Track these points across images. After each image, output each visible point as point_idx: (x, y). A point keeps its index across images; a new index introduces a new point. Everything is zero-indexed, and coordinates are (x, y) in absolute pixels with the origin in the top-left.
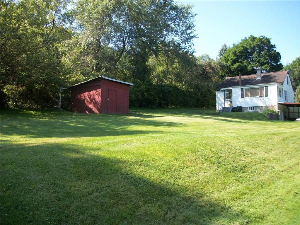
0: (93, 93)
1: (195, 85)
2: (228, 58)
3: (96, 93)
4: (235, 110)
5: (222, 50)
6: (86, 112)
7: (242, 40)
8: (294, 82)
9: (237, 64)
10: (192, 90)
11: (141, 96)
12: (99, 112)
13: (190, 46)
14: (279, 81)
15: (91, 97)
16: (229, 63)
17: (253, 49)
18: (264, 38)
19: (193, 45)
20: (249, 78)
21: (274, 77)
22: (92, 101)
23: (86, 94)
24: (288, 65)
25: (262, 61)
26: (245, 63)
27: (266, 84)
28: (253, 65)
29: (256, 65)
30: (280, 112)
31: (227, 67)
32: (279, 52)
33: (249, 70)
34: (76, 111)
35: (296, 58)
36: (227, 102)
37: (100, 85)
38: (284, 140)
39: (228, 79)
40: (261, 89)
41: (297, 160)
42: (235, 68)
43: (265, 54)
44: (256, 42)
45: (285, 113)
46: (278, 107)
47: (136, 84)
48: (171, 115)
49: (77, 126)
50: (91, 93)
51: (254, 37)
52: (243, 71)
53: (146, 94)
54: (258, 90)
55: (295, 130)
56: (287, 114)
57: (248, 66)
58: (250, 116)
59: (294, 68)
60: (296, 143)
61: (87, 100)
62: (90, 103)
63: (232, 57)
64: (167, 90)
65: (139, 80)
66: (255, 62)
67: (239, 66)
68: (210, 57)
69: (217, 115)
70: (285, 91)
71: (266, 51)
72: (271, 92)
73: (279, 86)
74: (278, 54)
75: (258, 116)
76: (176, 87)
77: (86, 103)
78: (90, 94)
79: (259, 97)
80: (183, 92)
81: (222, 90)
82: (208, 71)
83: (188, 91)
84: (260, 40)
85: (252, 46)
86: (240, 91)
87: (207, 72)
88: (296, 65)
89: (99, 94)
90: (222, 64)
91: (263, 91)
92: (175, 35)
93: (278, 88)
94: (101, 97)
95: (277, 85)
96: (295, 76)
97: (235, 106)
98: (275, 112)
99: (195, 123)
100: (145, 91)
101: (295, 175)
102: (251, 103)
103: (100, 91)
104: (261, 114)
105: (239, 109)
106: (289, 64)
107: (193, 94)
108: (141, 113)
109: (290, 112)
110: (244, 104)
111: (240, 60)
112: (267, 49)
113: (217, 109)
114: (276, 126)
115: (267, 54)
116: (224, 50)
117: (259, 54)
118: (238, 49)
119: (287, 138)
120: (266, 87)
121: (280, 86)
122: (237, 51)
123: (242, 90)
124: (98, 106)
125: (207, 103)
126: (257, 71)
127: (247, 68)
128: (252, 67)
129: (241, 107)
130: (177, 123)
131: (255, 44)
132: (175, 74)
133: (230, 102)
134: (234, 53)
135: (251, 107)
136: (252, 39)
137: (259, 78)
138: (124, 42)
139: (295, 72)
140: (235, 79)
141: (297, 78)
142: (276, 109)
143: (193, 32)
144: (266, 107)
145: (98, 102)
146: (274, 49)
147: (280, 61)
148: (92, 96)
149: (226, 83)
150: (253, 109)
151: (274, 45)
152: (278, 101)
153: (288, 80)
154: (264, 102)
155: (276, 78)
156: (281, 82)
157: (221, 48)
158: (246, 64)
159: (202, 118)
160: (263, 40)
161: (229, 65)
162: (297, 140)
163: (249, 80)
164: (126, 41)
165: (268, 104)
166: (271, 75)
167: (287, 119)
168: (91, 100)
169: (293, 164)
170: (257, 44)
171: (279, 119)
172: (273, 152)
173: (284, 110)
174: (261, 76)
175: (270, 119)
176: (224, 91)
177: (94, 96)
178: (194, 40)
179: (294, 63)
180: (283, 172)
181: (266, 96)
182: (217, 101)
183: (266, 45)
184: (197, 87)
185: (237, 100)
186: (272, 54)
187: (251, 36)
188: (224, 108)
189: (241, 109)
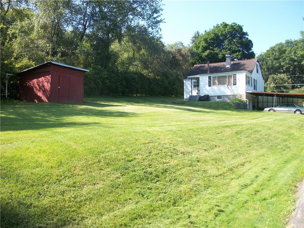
0: (42, 80)
1: (163, 73)
2: (200, 45)
3: (45, 79)
4: (203, 99)
5: (195, 37)
6: (35, 100)
7: (214, 27)
8: (267, 71)
9: (208, 51)
10: (159, 78)
11: (101, 83)
12: (48, 101)
13: (157, 31)
14: (248, 69)
15: (40, 84)
16: (200, 50)
17: (225, 37)
18: (236, 25)
19: (161, 30)
20: (218, 66)
21: (244, 65)
22: (41, 89)
23: (35, 81)
24: (261, 54)
25: (234, 49)
26: (217, 50)
27: (234, 73)
28: (224, 53)
29: (227, 52)
30: (248, 101)
31: (198, 55)
32: (251, 40)
33: (220, 58)
34: (25, 99)
35: (270, 47)
36: (195, 90)
37: (49, 71)
38: (237, 133)
39: (196, 67)
40: (229, 77)
41: (244, 158)
42: (205, 56)
43: (237, 42)
44: (228, 29)
45: (253, 103)
46: (246, 96)
47: (96, 70)
48: (132, 104)
49: (8, 117)
50: (40, 79)
51: (226, 23)
52: (213, 58)
53: (107, 81)
54: (226, 78)
55: (255, 121)
56: (256, 104)
57: (219, 54)
58: (217, 105)
59: (268, 57)
60: (250, 137)
61: (36, 87)
62: (39, 91)
63: (203, 44)
64: (130, 78)
65: (99, 67)
66: (226, 50)
67: (210, 53)
68: (183, 45)
69: (182, 104)
70: (254, 79)
71: (238, 38)
72: (239, 81)
73: (247, 74)
74: (250, 42)
75: (225, 106)
76: (141, 74)
77: (35, 90)
78: (39, 81)
79: (226, 85)
80: (149, 79)
81: (189, 78)
82: (177, 58)
83: (155, 78)
84: (232, 27)
85: (224, 32)
86: (208, 79)
87: (177, 60)
88: (269, 54)
89: (48, 81)
90: (192, 51)
91: (231, 79)
92: (142, 19)
93: (247, 77)
94: (51, 84)
95: (245, 73)
96: (268, 65)
97: (202, 95)
98: (242, 102)
99: (150, 113)
100: (107, 78)
101: (233, 181)
102: (218, 92)
103: (49, 77)
104: (228, 104)
105: (207, 98)
106: (263, 53)
107: (160, 82)
108: (98, 102)
109: (259, 101)
110: (211, 93)
111: (211, 48)
112: (239, 37)
113: (185, 97)
114: (240, 117)
115: (239, 41)
116: (197, 37)
117: (231, 42)
118: (209, 36)
119: (242, 131)
120: (234, 75)
121: (249, 75)
122: (208, 38)
123: (210, 78)
124: (47, 94)
125: (175, 92)
126: (227, 59)
127: (218, 56)
128: (223, 54)
129: (208, 95)
130: (130, 113)
131: (226, 31)
132: (141, 61)
133: (198, 90)
134: (206, 40)
135: (219, 96)
136: (224, 26)
137: (228, 66)
138: (85, 26)
139: (268, 61)
140: (204, 67)
141: (270, 67)
142: (244, 99)
143: (160, 16)
144: (234, 95)
145: (47, 89)
146: (247, 37)
147: (252, 49)
148: (41, 82)
149: (194, 70)
150: (221, 98)
151: (247, 33)
152: (246, 90)
153: (258, 69)
154: (232, 91)
155: (245, 66)
156: (251, 70)
157: (194, 35)
158: (217, 52)
159: (164, 107)
160: (235, 27)
161: (200, 52)
162: (252, 133)
163: (219, 67)
164: (87, 25)
165: (236, 93)
166: (240, 62)
167: (255, 109)
168: (40, 87)
169: (236, 164)
170: (228, 31)
171: (247, 109)
172: (216, 150)
173: (252, 99)
174: (230, 64)
175: (237, 109)
176: (192, 79)
177: (43, 83)
178: (161, 25)
179: (268, 52)
180: (217, 177)
181: (234, 85)
182: (185, 89)
183: (238, 32)
184: (165, 75)
185: (204, 89)
186: (244, 42)
187: (223, 23)
188: (191, 97)
189: (209, 98)
